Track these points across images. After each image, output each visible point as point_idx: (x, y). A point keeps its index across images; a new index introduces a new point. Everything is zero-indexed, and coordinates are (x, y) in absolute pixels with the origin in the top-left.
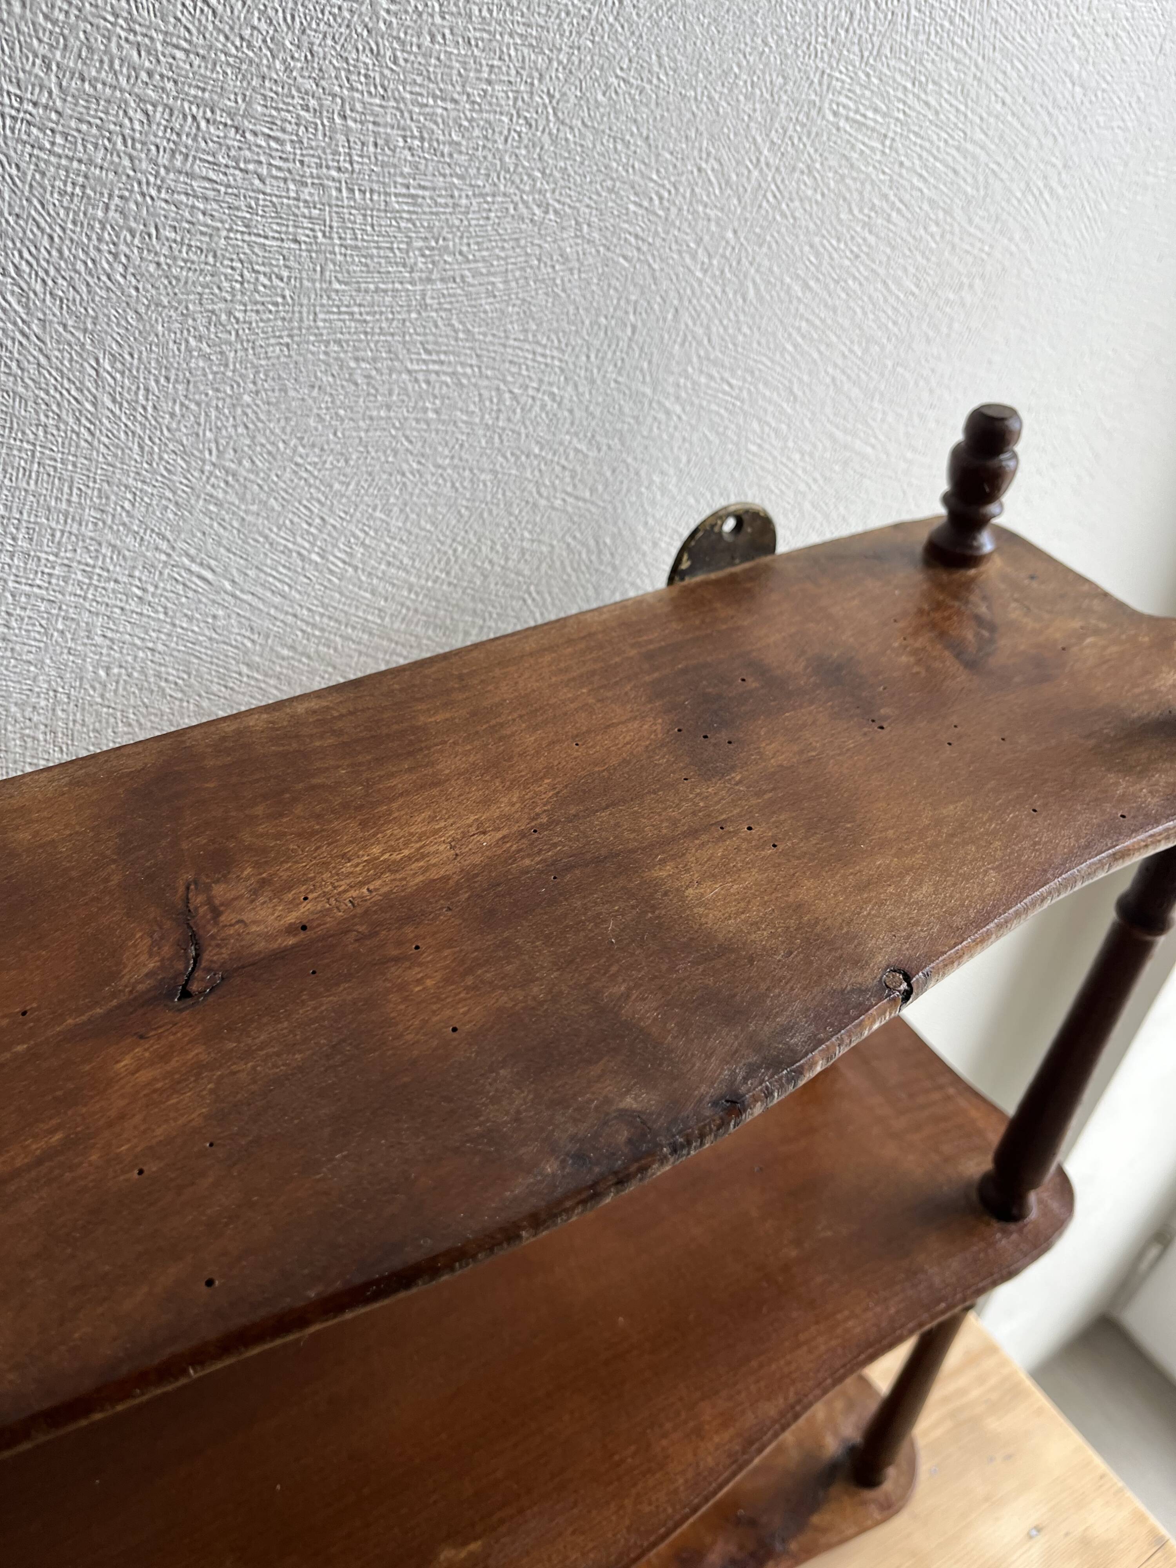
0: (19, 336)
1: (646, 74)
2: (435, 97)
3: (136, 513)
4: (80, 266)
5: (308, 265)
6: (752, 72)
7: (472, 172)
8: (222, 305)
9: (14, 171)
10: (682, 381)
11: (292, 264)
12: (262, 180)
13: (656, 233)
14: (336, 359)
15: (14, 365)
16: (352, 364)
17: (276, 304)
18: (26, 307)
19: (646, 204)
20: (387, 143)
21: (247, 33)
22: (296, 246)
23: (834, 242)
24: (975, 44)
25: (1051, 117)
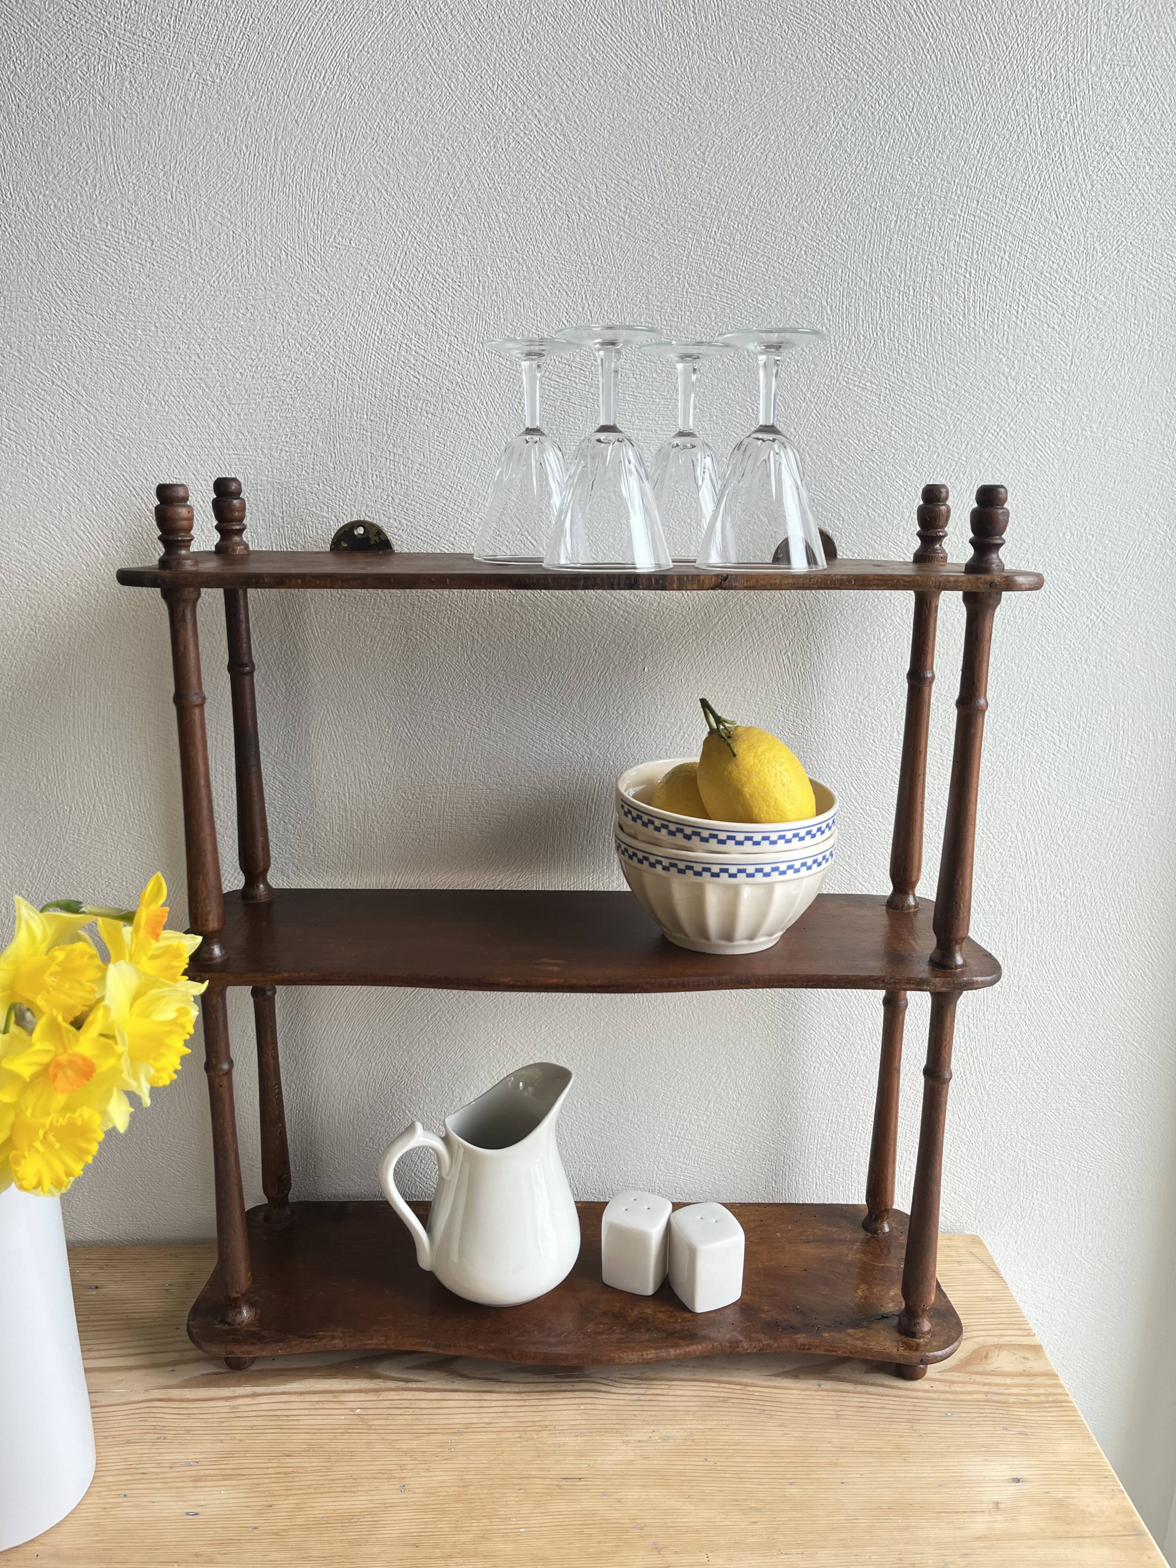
0: (482, 427)
1: (742, 359)
2: (647, 361)
4: (507, 405)
5: (590, 416)
6: (797, 361)
7: (662, 389)
8: (555, 427)
9: (492, 371)
11: (584, 415)
12: (576, 384)
15: (479, 437)
17: (576, 430)
18: (487, 417)
19: (745, 411)
20: (626, 375)
22: (586, 409)
23: (857, 442)
24: (930, 356)
25: (994, 394)
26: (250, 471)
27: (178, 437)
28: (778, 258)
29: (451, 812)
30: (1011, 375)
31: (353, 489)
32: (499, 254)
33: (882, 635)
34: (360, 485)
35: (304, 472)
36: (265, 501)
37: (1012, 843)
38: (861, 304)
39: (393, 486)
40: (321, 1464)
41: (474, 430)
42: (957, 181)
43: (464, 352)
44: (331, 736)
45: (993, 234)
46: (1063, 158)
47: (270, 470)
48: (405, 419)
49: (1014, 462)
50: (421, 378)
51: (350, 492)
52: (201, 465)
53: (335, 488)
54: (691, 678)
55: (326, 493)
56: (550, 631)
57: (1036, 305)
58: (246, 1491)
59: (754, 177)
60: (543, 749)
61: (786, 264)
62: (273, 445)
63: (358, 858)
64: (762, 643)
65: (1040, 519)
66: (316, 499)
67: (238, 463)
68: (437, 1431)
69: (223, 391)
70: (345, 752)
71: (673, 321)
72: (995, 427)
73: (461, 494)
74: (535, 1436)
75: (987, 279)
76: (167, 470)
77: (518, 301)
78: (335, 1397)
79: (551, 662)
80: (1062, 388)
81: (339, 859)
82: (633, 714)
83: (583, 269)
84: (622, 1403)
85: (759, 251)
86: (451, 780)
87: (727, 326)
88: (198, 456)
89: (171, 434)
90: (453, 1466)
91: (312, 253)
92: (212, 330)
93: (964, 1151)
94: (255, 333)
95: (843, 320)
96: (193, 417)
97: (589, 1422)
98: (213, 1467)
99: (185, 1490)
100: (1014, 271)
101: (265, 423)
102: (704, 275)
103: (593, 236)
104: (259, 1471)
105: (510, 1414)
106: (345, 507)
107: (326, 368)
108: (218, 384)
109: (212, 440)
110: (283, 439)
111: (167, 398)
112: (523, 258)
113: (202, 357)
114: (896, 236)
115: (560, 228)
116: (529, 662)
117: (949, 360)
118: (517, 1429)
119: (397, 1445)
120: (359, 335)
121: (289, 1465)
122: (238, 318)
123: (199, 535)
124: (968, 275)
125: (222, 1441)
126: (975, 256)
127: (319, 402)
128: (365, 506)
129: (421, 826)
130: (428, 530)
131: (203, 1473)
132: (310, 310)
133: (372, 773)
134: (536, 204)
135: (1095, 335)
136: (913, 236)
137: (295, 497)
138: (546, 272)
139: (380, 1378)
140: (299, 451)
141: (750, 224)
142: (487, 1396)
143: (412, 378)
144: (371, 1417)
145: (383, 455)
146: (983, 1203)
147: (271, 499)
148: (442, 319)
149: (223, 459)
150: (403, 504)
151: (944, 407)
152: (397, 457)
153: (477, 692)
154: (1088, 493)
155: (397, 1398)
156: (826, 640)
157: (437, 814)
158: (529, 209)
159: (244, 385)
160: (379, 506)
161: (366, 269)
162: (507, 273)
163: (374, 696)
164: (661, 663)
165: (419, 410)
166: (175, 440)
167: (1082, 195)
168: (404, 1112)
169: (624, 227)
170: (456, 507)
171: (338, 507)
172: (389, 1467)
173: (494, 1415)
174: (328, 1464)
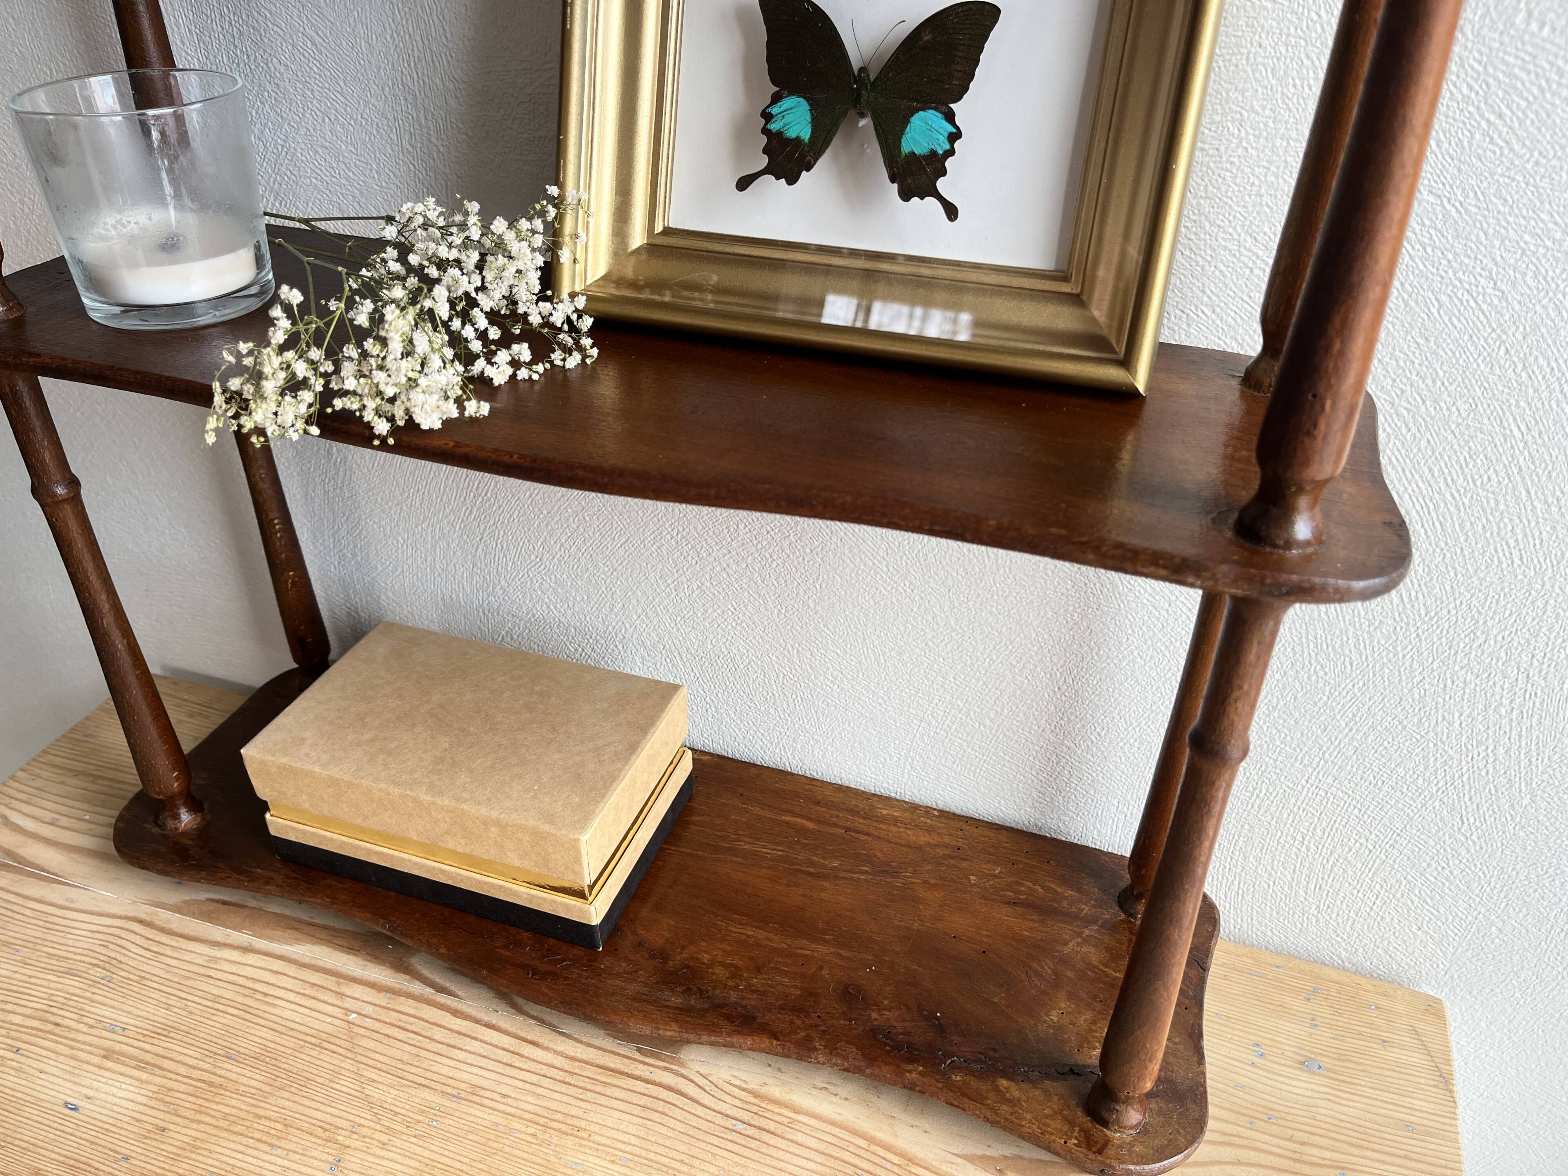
40: (261, 1085)
58: (150, 1094)
68: (432, 1084)
74: (555, 1140)
78: (338, 983)
84: (706, 1126)
90: (419, 1150)
93: (1456, 873)
97: (644, 1144)
98: (137, 1044)
99: (85, 1066)
104: (182, 1070)
105: (540, 1091)
118: (537, 1119)
119: (371, 1090)
121: (223, 1073)
125: (168, 1007)
131: (118, 1047)
139: (407, 974)
144: (362, 1031)
146: (1469, 954)
155: (412, 1012)
172: (339, 1122)
173: (520, 1084)
174: (268, 1089)
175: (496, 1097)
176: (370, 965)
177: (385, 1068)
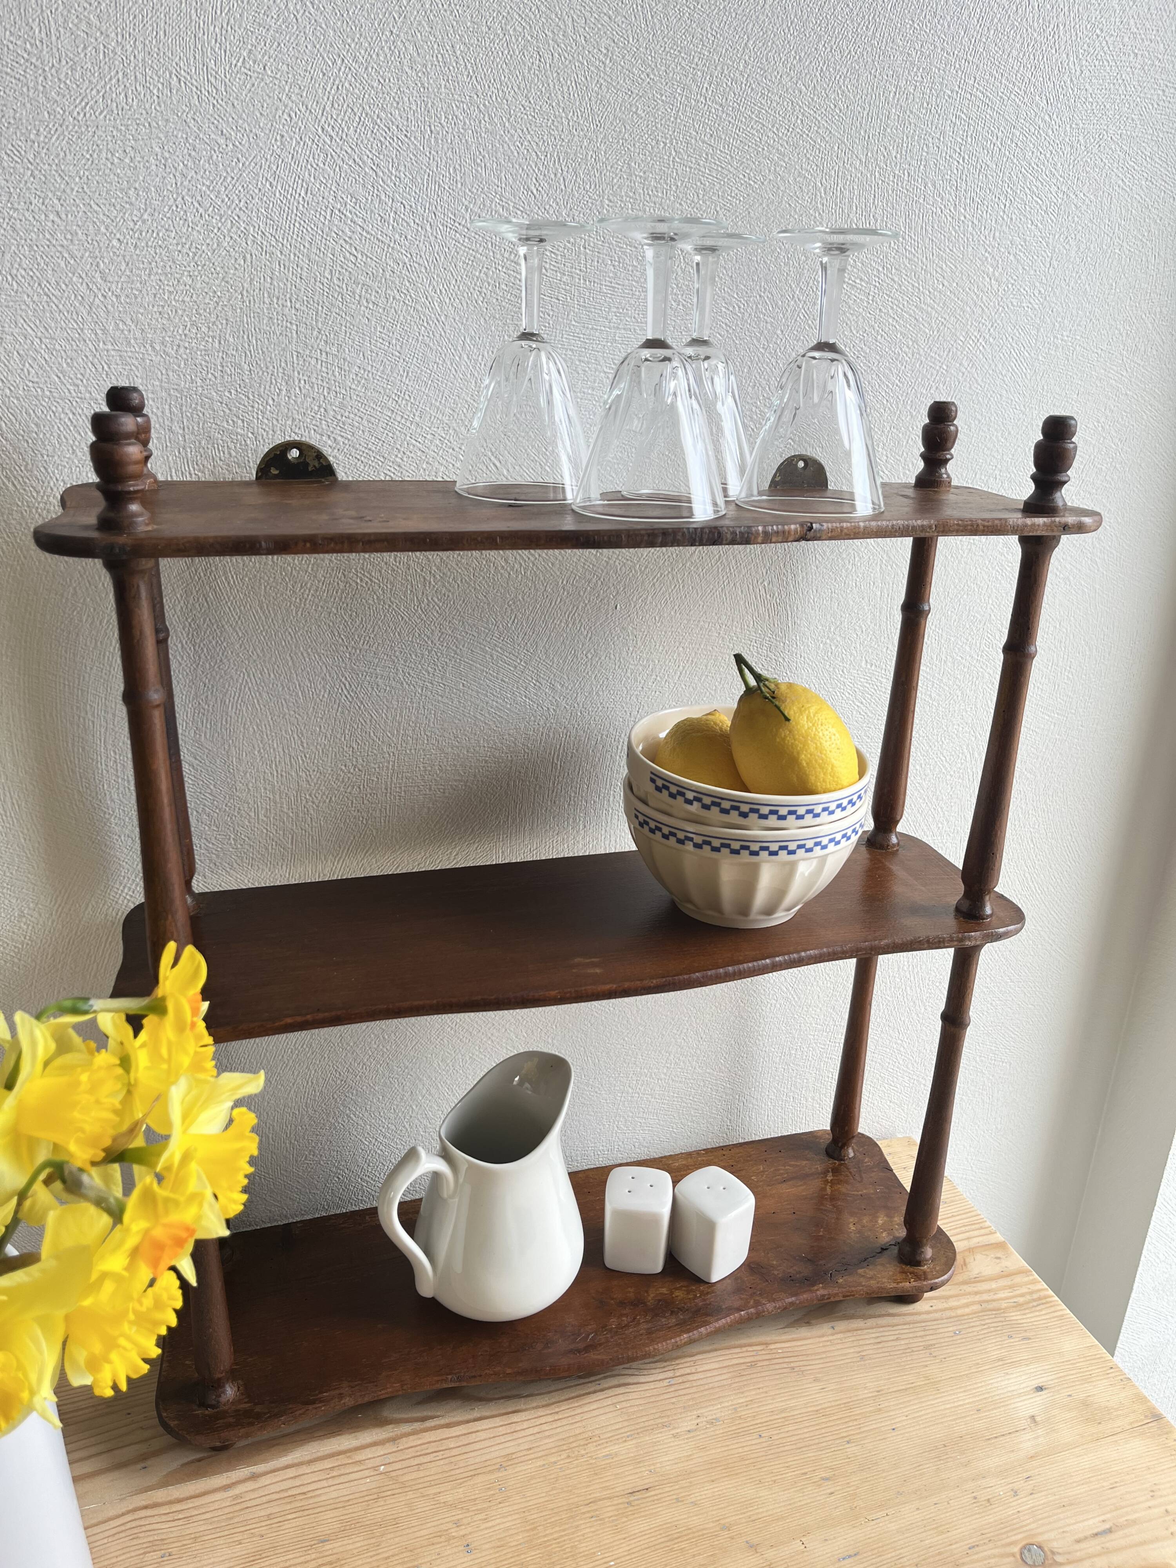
2: (627, 245)
3: (468, 415)
4: (465, 295)
5: (562, 310)
6: (787, 252)
9: (447, 250)
10: (754, 409)
12: (546, 271)
13: (737, 325)
14: (570, 358)
16: (577, 363)
17: (545, 326)
18: (441, 308)
19: (731, 309)
20: (603, 261)
21: (547, 207)
24: (920, 251)
25: (978, 296)
26: (136, 372)
27: (32, 326)
28: (773, 126)
29: (400, 784)
30: (994, 275)
31: (275, 398)
32: (456, 97)
33: (857, 559)
34: (284, 392)
35: (210, 375)
36: (160, 414)
37: (962, 764)
38: (856, 187)
39: (326, 394)
40: (366, 1542)
41: (425, 324)
42: (956, 52)
43: (412, 224)
44: (254, 705)
45: (988, 116)
46: (1057, 37)
47: (164, 372)
48: (340, 309)
49: (991, 372)
50: (359, 256)
51: (271, 402)
52: (68, 364)
53: (251, 397)
54: (665, 615)
55: (240, 403)
56: (514, 567)
57: (1022, 199)
59: (751, 25)
60: (504, 704)
61: (781, 135)
62: (167, 339)
63: (290, 846)
64: (740, 572)
65: (1009, 433)
66: (227, 411)
67: (120, 363)
68: (477, 1472)
69: (94, 264)
70: (271, 722)
71: (657, 196)
72: (976, 334)
73: (409, 404)
74: (581, 1452)
75: (979, 166)
76: (19, 371)
77: (479, 161)
78: (349, 1457)
79: (514, 603)
80: (1040, 291)
81: (267, 849)
82: (603, 658)
83: (556, 123)
84: (655, 1392)
85: (753, 116)
86: (399, 746)
87: (716, 206)
88: (63, 353)
89: (22, 321)
90: (511, 1508)
91: (213, 80)
92: (77, 179)
94: (137, 185)
95: (836, 205)
96: (54, 298)
97: (632, 1422)
100: (1005, 160)
101: (155, 309)
102: (693, 141)
103: (569, 82)
105: (547, 1433)
106: (266, 421)
107: (235, 237)
108: (87, 254)
109: (82, 330)
110: (180, 331)
111: (14, 271)
112: (484, 105)
113: (64, 216)
114: (894, 110)
115: (530, 69)
116: (489, 604)
117: (938, 256)
118: (560, 1448)
119: (442, 1499)
120: (278, 194)
121: (330, 1552)
122: (112, 163)
123: (69, 458)
124: (961, 161)
125: (238, 1545)
126: (969, 140)
127: (227, 282)
128: (291, 419)
129: (365, 802)
130: (370, 449)
132: (211, 157)
133: (305, 745)
134: (501, 35)
135: (1073, 236)
136: (911, 112)
137: (199, 408)
138: (512, 125)
139: (391, 1424)
140: (202, 347)
141: (745, 82)
142: (515, 1418)
143: (348, 254)
144: (400, 1472)
145: (312, 355)
147: (167, 411)
148: (385, 178)
149: (98, 356)
150: (339, 417)
151: (930, 309)
152: (330, 358)
153: (430, 643)
154: (1054, 405)
155: (419, 1442)
156: (802, 567)
157: (384, 786)
158: (492, 41)
159: (124, 256)
160: (308, 420)
161: (286, 106)
162: (465, 123)
163: (305, 655)
164: (634, 599)
165: (357, 298)
166: (29, 329)
167: (1071, 80)
168: (348, 1116)
169: (605, 73)
170: (403, 421)
171: (256, 421)
172: (444, 1527)
173: (532, 1438)
174: (373, 1541)
175: (525, 1453)
176: (358, 1434)
177: (436, 1482)
